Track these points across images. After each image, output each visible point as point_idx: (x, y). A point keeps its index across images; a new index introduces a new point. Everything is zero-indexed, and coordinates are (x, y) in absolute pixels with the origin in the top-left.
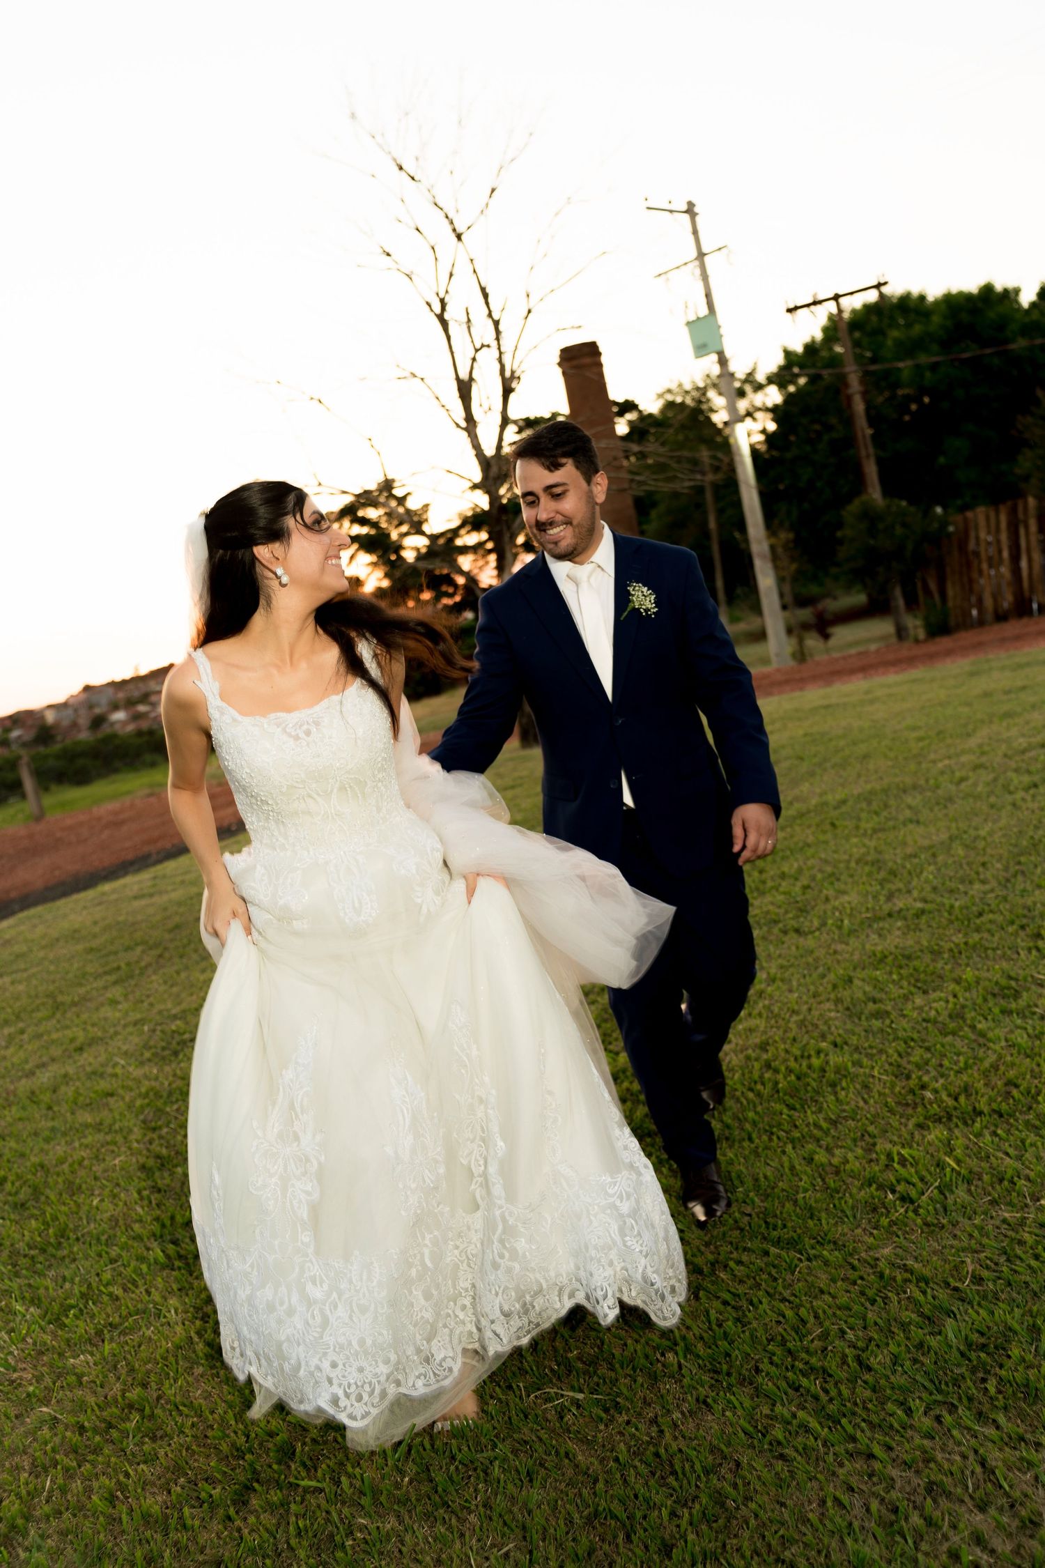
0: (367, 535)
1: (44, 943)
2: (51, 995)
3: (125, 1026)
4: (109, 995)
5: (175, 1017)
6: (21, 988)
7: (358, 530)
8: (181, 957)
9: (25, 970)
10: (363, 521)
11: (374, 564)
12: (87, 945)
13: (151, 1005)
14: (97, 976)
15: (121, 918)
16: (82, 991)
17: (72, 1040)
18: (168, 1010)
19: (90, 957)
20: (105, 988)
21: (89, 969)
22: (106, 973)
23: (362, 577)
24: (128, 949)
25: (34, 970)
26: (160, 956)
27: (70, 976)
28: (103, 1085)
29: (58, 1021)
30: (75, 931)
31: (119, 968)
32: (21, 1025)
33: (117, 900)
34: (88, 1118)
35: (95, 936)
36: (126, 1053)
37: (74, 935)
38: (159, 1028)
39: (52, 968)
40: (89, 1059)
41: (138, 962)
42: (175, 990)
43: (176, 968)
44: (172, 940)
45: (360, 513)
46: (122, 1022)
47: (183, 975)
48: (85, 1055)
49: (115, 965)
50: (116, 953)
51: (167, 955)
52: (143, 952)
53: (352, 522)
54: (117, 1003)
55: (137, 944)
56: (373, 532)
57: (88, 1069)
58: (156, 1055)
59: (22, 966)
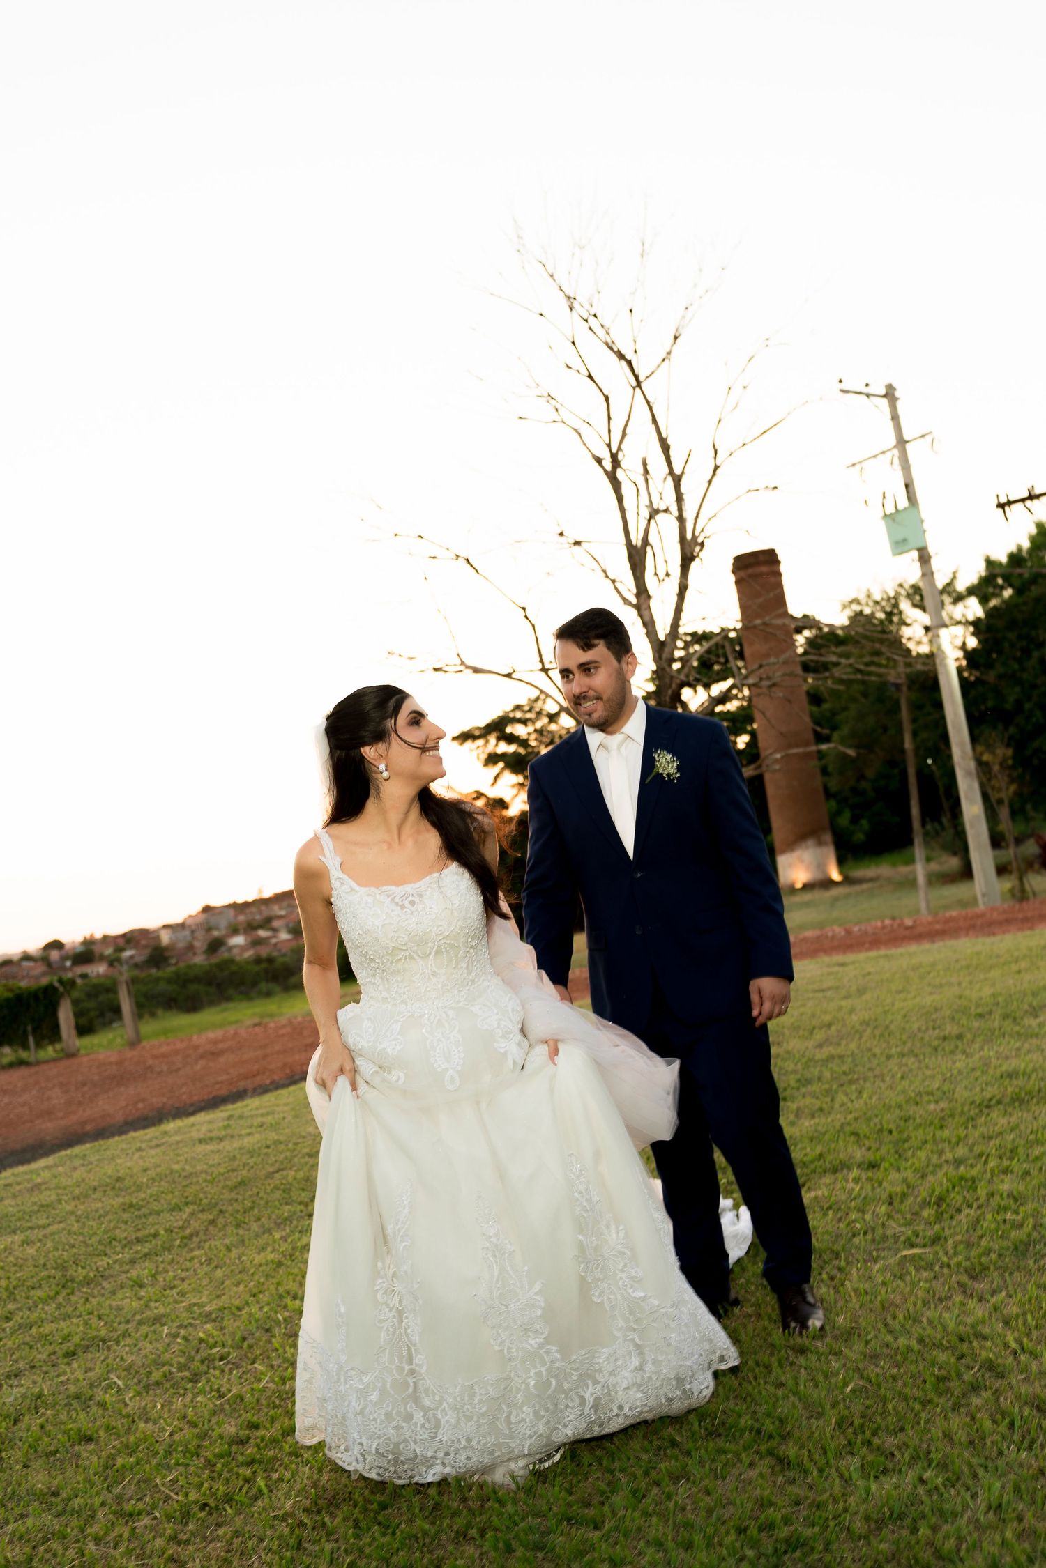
0: (515, 753)
1: (77, 1192)
2: (63, 1267)
3: (140, 1323)
4: (133, 1274)
5: (208, 1317)
6: (31, 1251)
7: (504, 748)
8: (238, 1226)
9: (44, 1227)
10: (511, 739)
11: (521, 785)
12: (127, 1200)
13: (182, 1294)
14: (128, 1244)
15: (176, 1167)
16: (102, 1263)
17: (67, 1338)
18: (200, 1305)
19: (126, 1216)
20: (133, 1262)
21: (120, 1234)
22: (138, 1240)
23: (507, 799)
24: (176, 1208)
25: (54, 1228)
26: (212, 1222)
27: (94, 1240)
28: (83, 1421)
29: (59, 1307)
30: (119, 1179)
31: (155, 1235)
32: (11, 1307)
33: (178, 1142)
34: (39, 1480)
35: (139, 1188)
36: (128, 1369)
37: (116, 1184)
38: (182, 1332)
39: (76, 1227)
40: (75, 1372)
41: (181, 1228)
42: (219, 1273)
43: (227, 1241)
44: (231, 1202)
45: (509, 730)
46: (138, 1317)
47: (235, 1252)
48: (75, 1365)
49: (152, 1231)
50: (158, 1213)
51: (221, 1221)
52: (192, 1214)
53: (499, 739)
54: (141, 1286)
55: (187, 1204)
56: (522, 751)
57: (72, 1389)
58: (167, 1377)
59: (42, 1221)
